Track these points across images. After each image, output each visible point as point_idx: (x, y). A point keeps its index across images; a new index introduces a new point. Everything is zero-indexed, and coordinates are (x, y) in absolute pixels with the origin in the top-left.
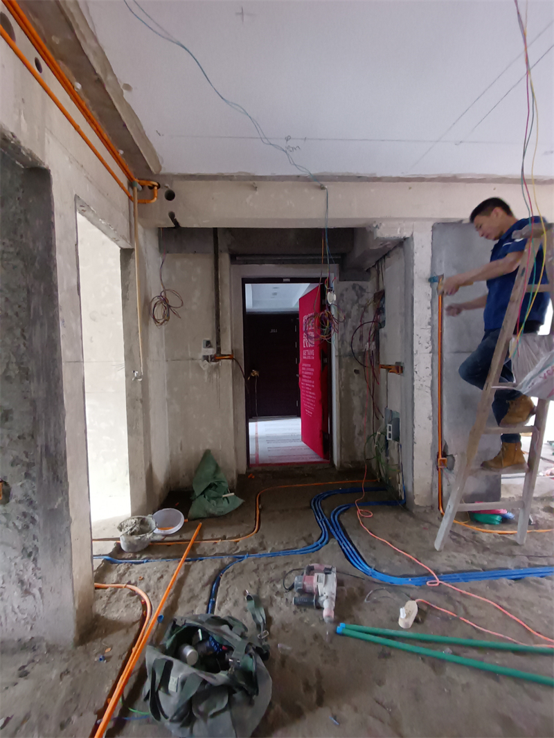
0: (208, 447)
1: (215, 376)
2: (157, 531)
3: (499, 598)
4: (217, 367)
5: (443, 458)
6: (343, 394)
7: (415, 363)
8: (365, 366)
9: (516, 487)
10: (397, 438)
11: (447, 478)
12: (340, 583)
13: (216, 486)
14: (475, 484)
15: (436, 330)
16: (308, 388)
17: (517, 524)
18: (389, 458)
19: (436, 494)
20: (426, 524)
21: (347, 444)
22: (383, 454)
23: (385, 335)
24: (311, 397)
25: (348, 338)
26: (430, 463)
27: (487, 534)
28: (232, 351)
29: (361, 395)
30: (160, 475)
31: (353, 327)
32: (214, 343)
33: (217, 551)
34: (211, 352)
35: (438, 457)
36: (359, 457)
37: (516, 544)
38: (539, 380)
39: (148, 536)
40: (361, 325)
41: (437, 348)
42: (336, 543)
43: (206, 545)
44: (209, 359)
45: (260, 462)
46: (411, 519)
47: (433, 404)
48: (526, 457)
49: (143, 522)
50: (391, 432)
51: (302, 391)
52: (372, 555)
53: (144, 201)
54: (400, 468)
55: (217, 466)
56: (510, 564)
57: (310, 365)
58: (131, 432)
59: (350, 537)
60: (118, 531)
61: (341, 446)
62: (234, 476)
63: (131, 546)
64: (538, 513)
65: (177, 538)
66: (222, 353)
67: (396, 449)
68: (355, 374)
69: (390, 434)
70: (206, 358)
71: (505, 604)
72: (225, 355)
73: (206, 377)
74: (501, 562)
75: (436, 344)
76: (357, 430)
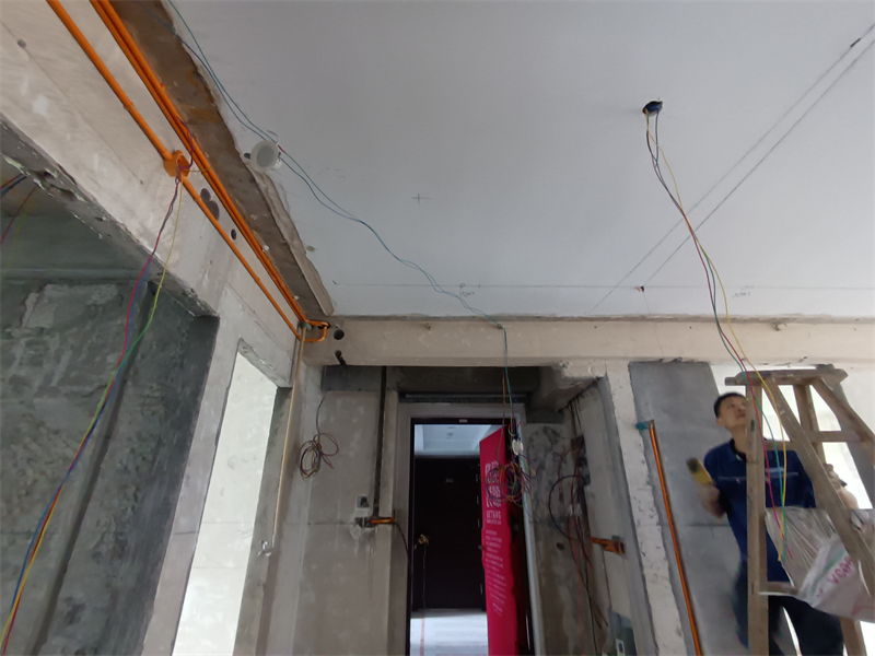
1: (368, 548)
4: (372, 535)
7: (639, 540)
8: (570, 539)
15: (660, 493)
16: (495, 568)
23: (593, 496)
25: (544, 496)
28: (394, 512)
29: (571, 584)
31: (550, 482)
32: (371, 501)
34: (366, 513)
40: (560, 480)
41: (666, 520)
44: (363, 523)
51: (487, 571)
53: (311, 339)
57: (495, 533)
66: (380, 515)
68: (558, 551)
70: (359, 521)
72: (384, 518)
73: (356, 550)
75: (664, 512)
76: (571, 646)
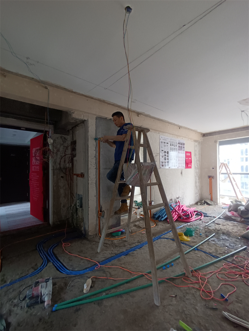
3: (121, 264)
5: (100, 212)
6: (55, 188)
7: (89, 173)
10: (81, 207)
11: (102, 221)
14: (112, 221)
16: (35, 186)
18: (78, 216)
19: (98, 229)
20: (94, 242)
21: (57, 212)
22: (75, 215)
23: (76, 161)
25: (58, 161)
26: (95, 215)
27: (116, 240)
29: (64, 188)
31: (61, 156)
35: (98, 212)
36: (63, 218)
37: (126, 241)
38: (132, 179)
41: (98, 167)
42: (52, 264)
46: (88, 242)
47: (96, 190)
51: (31, 187)
52: (71, 264)
54: (83, 220)
57: (36, 174)
59: (59, 258)
61: (54, 214)
64: (132, 227)
67: (81, 212)
69: (78, 205)
74: (121, 250)
76: (62, 206)
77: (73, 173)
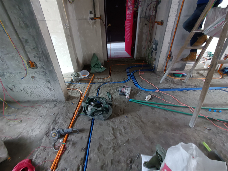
0: (94, 52)
1: (94, 26)
2: (82, 76)
3: (174, 95)
4: (95, 22)
5: (170, 56)
6: (140, 33)
7: (168, 21)
8: (149, 22)
9: (190, 66)
10: (156, 50)
11: (169, 63)
12: (131, 90)
13: (98, 64)
14: (177, 65)
15: (181, 6)
16: (128, 31)
17: (186, 77)
18: (152, 56)
19: (164, 68)
20: (159, 76)
21: (139, 52)
22: (150, 55)
23: (160, 8)
24: (129, 34)
25: (145, 9)
26: (165, 58)
27: (176, 79)
28: (100, 15)
29: (146, 34)
30: (81, 61)
32: (93, 12)
33: (99, 81)
34: (92, 16)
35: (168, 56)
36: (143, 56)
37: (184, 82)
38: (213, 28)
39: (80, 77)
40: (151, 3)
41: (178, 15)
42: (132, 80)
43: (96, 80)
44: (92, 19)
45: (111, 57)
46: (155, 75)
47: (171, 38)
48: (197, 57)
49: (78, 74)
50: (154, 48)
51: (126, 32)
52: (142, 84)
54: (155, 60)
55: (98, 58)
56: (180, 87)
57: (129, 22)
58: (69, 47)
59: (136, 79)
60: (71, 76)
61: (137, 52)
62: (103, 61)
63: (75, 80)
64: (194, 74)
65: (88, 78)
66: (96, 16)
67: (155, 54)
68: (145, 25)
69: (154, 49)
70: (91, 18)
71: (175, 96)
72: (98, 17)
73: (91, 27)
74: (177, 87)
75: (179, 12)
76: (143, 47)
77: (155, 21)
